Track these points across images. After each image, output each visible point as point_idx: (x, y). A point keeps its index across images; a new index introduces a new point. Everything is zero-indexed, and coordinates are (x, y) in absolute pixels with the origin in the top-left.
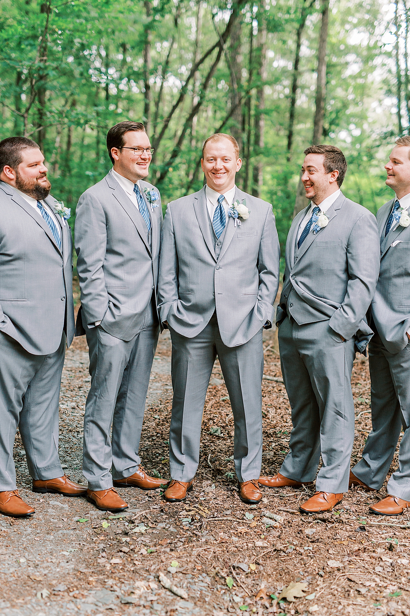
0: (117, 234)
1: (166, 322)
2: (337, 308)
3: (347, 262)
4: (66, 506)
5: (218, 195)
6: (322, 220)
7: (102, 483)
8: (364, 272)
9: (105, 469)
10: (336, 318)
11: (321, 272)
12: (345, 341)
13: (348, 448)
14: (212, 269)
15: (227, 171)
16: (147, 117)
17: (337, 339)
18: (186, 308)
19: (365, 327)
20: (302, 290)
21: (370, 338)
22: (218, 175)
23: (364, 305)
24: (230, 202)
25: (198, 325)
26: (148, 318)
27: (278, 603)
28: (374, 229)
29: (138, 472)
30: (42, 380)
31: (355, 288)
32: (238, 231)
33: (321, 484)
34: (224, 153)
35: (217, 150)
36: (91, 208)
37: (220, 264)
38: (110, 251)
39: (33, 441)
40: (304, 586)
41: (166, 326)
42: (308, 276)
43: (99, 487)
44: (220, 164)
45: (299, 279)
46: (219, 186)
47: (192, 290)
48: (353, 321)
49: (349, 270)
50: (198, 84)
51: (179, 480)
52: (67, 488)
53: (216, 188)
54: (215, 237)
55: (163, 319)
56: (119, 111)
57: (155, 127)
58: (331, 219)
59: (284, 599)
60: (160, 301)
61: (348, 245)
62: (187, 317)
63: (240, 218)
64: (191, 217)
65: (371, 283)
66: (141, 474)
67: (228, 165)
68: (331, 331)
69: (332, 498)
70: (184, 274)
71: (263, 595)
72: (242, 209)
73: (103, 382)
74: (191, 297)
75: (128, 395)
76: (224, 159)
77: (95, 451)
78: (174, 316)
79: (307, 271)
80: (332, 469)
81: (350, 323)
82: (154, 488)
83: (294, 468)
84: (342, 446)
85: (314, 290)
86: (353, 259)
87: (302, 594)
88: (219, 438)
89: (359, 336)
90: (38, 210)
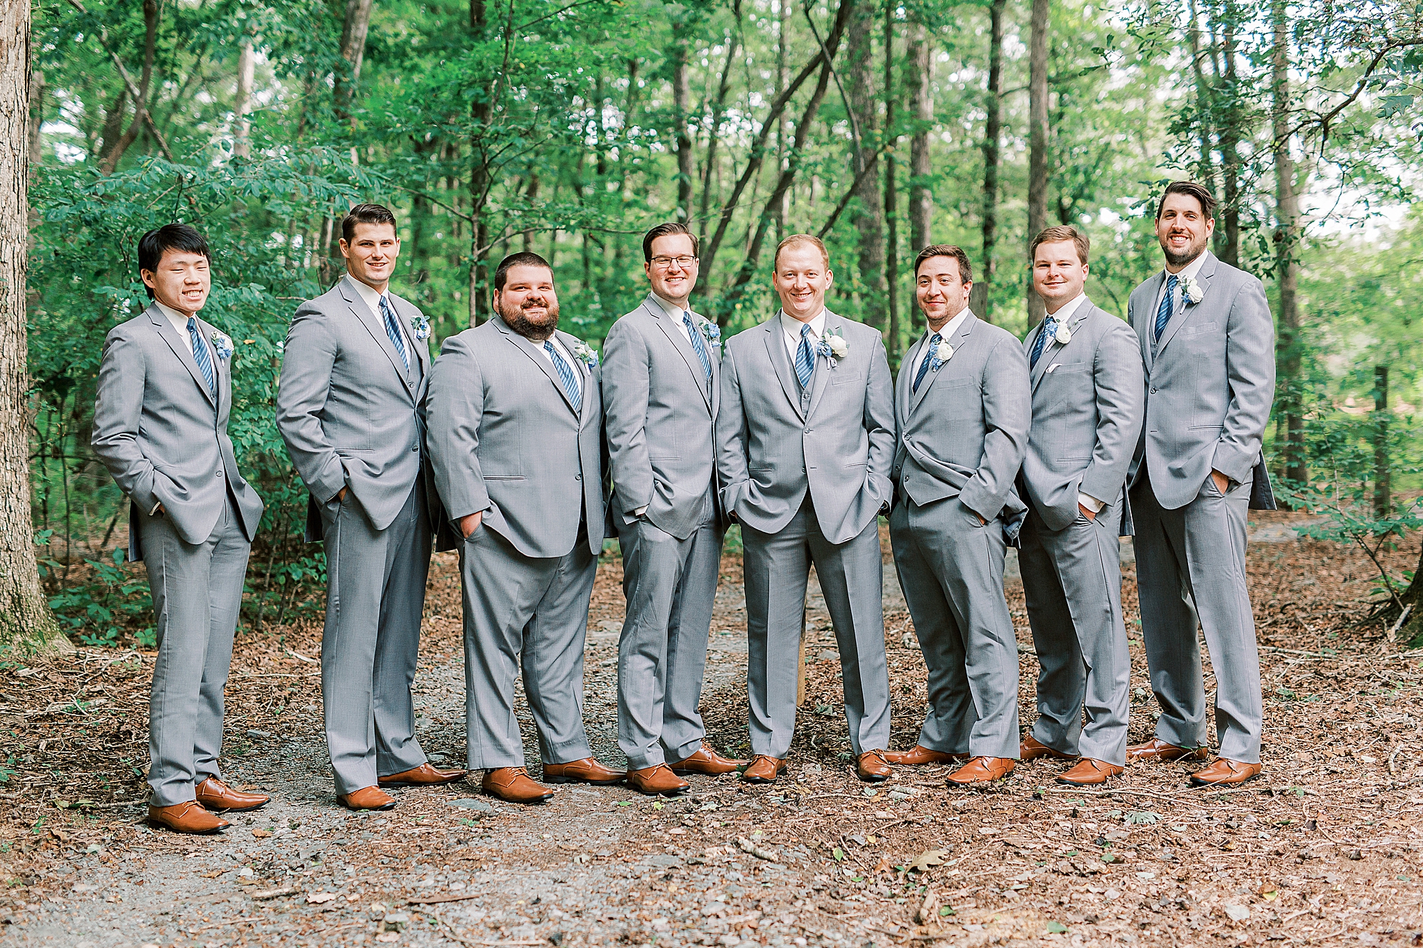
0: (663, 380)
1: (733, 512)
2: (969, 475)
3: (983, 409)
4: (597, 794)
5: (801, 325)
6: (944, 351)
7: (648, 756)
8: (1007, 420)
9: (652, 736)
10: (969, 489)
11: (946, 426)
12: (986, 523)
13: (1011, 687)
14: (799, 433)
15: (813, 290)
16: (686, 209)
17: (973, 520)
18: (764, 492)
19: (1015, 501)
20: (919, 453)
21: (1023, 516)
22: (802, 297)
23: (1010, 467)
24: (819, 335)
25: (780, 515)
26: (707, 510)
27: (906, 876)
28: (1019, 360)
29: (701, 750)
30: (553, 607)
31: (994, 442)
32: (833, 375)
33: (975, 746)
34: (808, 265)
35: (798, 260)
36: (629, 343)
37: (810, 424)
38: (654, 404)
39: (543, 700)
40: (943, 852)
41: (734, 518)
42: (928, 432)
43: (644, 762)
44: (802, 282)
45: (917, 437)
46: (802, 312)
47: (771, 465)
48: (994, 492)
49: (988, 419)
50: (790, 127)
51: (766, 754)
52: (595, 774)
53: (797, 315)
54: (800, 386)
55: (730, 509)
56: (628, 195)
57: (703, 225)
58: (957, 350)
59: (914, 870)
60: (722, 484)
61: (983, 383)
62: (763, 502)
63: (834, 356)
64: (763, 360)
65: (1019, 436)
66: (707, 753)
67: (815, 282)
68: (964, 508)
69: (994, 764)
70: (759, 444)
71: (884, 868)
72: (837, 343)
73: (646, 601)
74: (769, 475)
75: (681, 629)
76: (809, 273)
77: (637, 706)
78: (746, 502)
79: (928, 426)
80: (990, 721)
81: (989, 494)
82: (729, 771)
83: (940, 733)
84: (1001, 684)
85: (937, 451)
86: (989, 402)
87: (939, 862)
88: (829, 718)
89: (1007, 515)
90: (546, 354)
